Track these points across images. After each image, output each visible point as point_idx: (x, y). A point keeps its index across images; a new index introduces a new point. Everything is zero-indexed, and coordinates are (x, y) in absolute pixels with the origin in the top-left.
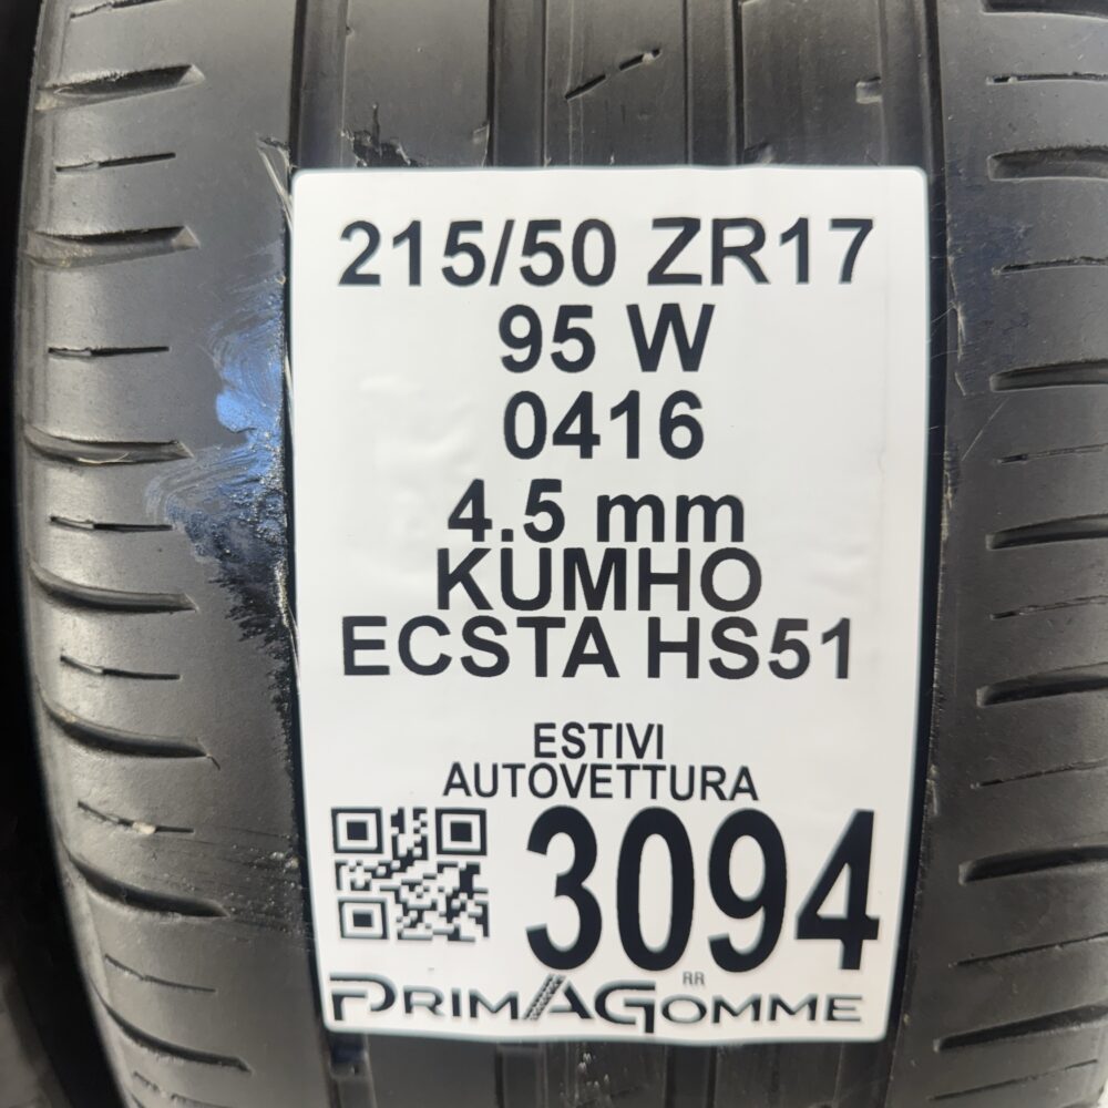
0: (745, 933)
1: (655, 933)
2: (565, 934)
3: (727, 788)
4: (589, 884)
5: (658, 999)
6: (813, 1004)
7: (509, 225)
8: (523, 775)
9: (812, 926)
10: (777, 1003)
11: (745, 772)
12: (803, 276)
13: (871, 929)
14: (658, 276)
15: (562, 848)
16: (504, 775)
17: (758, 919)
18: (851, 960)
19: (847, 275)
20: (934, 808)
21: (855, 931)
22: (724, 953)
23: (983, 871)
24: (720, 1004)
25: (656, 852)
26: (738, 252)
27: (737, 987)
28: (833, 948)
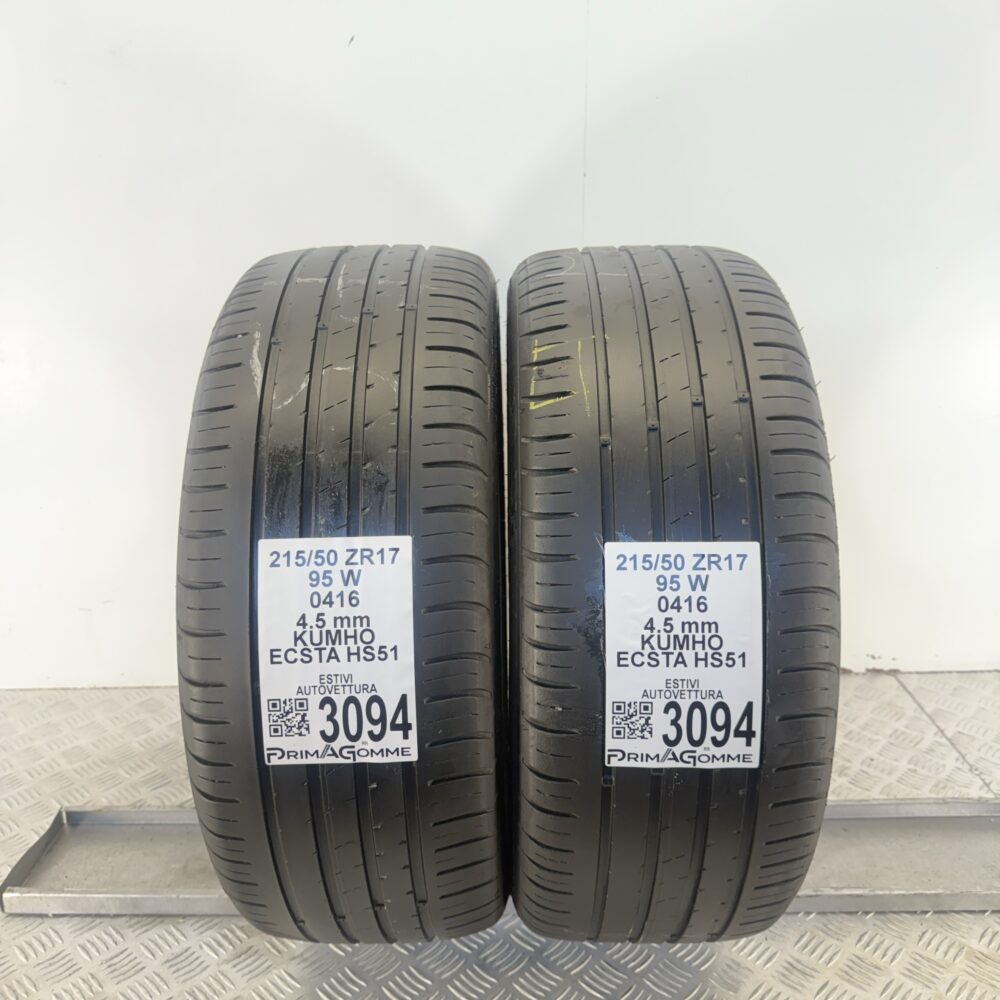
0: (720, 736)
1: (696, 736)
2: (672, 736)
3: (715, 696)
4: (680, 722)
5: (697, 755)
6: (739, 756)
7: (658, 556)
8: (663, 693)
9: (738, 734)
10: (729, 756)
11: (720, 692)
12: (730, 568)
13: (753, 734)
14: (695, 568)
15: (672, 712)
16: (658, 693)
17: (723, 732)
18: (749, 744)
19: (741, 568)
20: (768, 701)
21: (749, 735)
22: (715, 741)
23: (783, 719)
24: (714, 756)
25: (697, 713)
26: (714, 562)
27: (718, 751)
28: (744, 740)
